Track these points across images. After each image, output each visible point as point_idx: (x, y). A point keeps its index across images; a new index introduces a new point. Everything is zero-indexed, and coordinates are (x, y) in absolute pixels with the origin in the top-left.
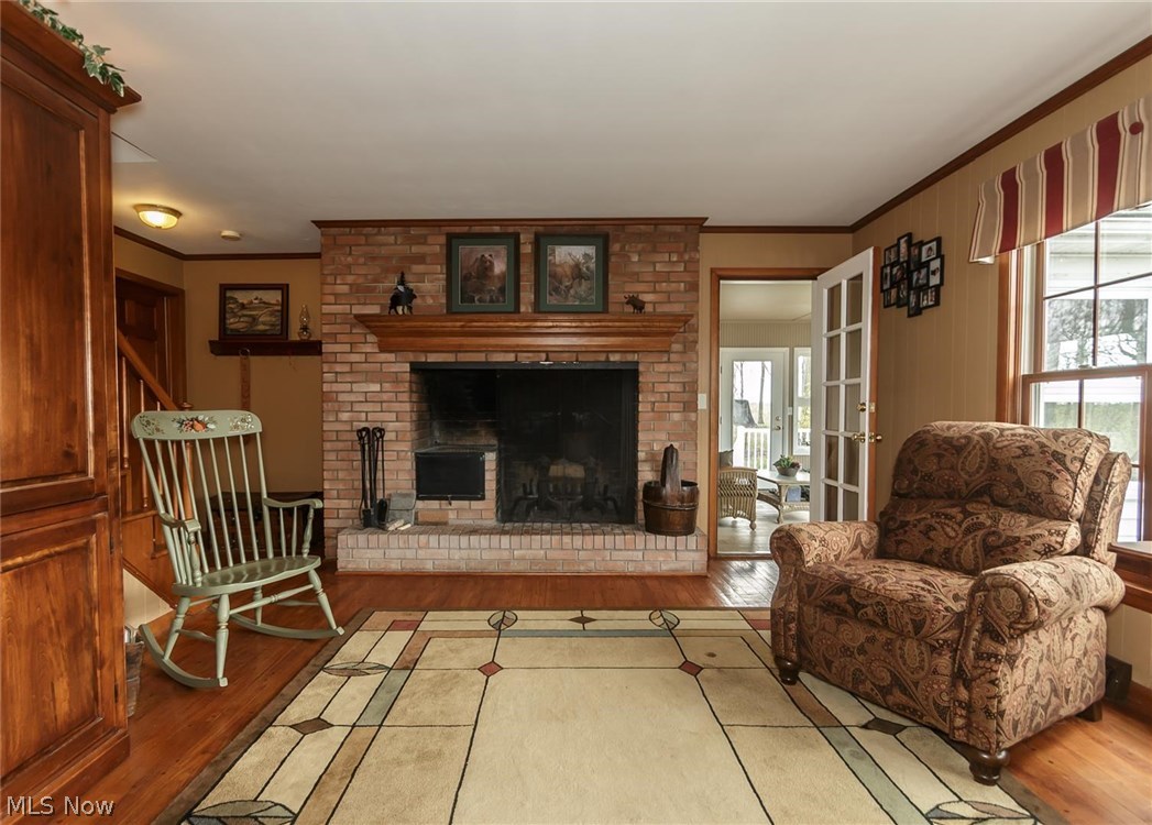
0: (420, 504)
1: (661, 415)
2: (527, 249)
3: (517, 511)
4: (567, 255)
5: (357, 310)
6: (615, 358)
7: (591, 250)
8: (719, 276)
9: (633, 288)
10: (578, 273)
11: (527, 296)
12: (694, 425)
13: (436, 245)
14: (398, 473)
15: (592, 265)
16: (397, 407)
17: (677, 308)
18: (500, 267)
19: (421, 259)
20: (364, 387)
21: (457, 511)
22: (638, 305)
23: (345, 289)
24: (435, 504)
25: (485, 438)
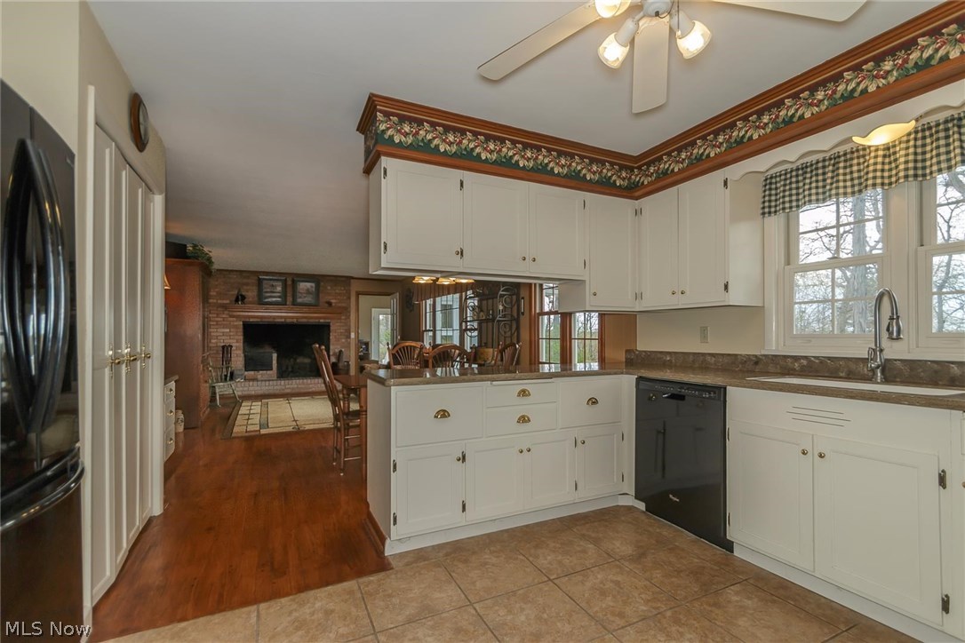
0: (246, 373)
1: (338, 340)
2: (289, 282)
3: (283, 374)
4: (304, 286)
5: (219, 301)
6: (322, 321)
7: (313, 285)
8: (358, 294)
9: (328, 298)
10: (308, 292)
11: (289, 299)
12: (349, 343)
13: (253, 280)
14: (238, 361)
15: (314, 289)
16: (236, 337)
17: (343, 305)
18: (279, 289)
19: (247, 284)
20: (223, 330)
21: (260, 374)
22: (330, 304)
23: (215, 294)
24: (252, 373)
25: (268, 349)
